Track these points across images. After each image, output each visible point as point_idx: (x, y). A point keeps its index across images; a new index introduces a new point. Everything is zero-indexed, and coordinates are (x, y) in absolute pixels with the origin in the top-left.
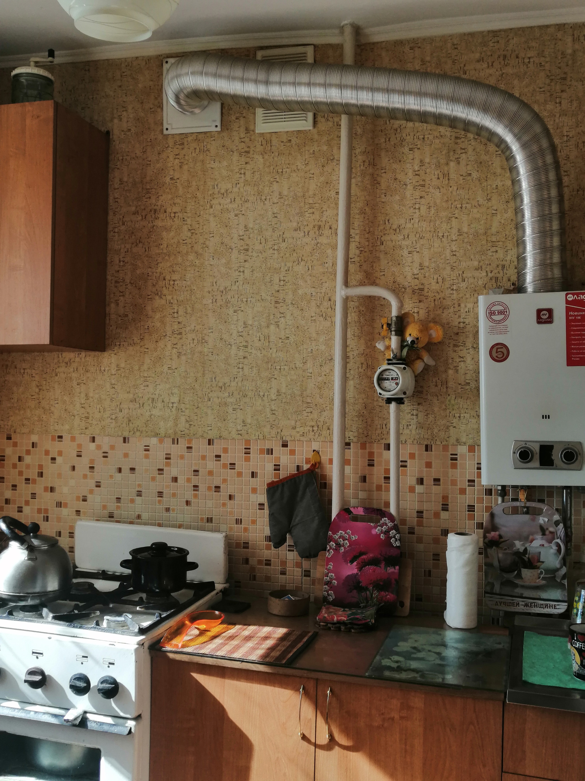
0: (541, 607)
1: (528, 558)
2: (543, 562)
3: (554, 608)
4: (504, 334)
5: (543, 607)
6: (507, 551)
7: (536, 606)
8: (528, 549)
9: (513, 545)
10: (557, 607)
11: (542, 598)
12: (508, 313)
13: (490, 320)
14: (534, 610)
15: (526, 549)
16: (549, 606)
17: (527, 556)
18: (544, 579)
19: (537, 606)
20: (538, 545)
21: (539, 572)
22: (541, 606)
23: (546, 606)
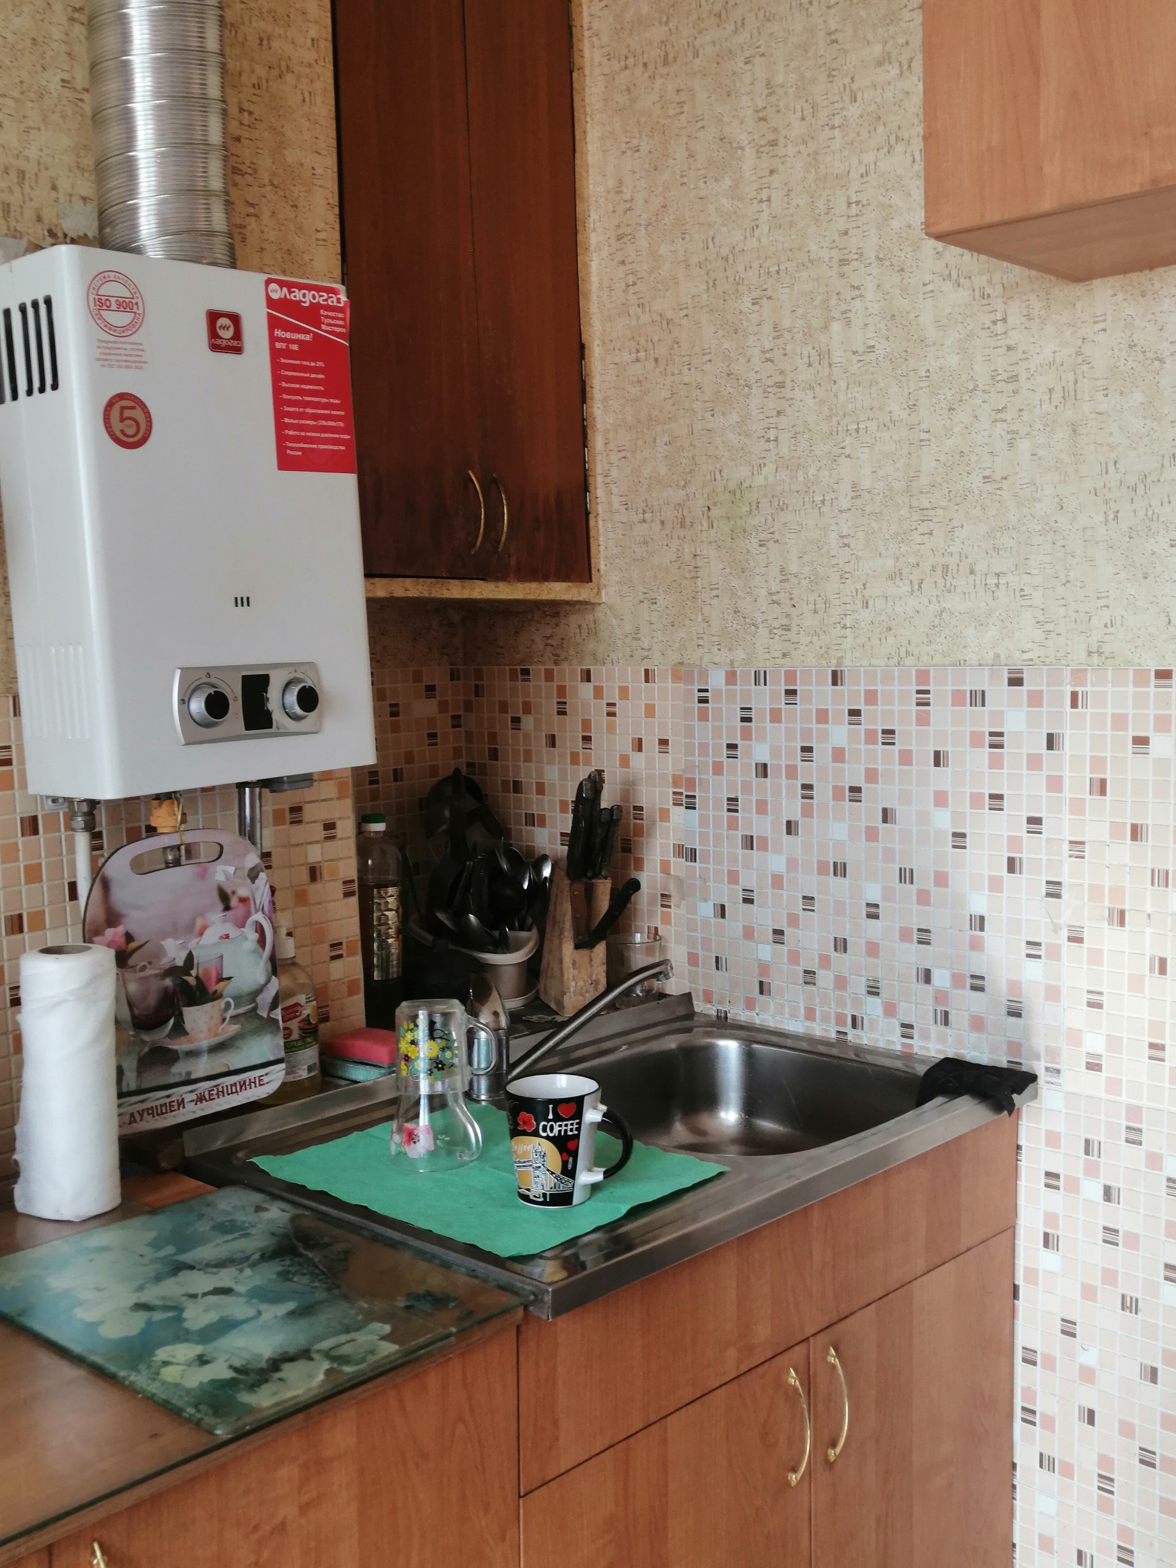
0: (232, 1093)
1: (197, 978)
2: (229, 979)
3: (260, 1085)
4: (137, 368)
5: (236, 1092)
6: (149, 972)
7: (221, 1093)
8: (194, 953)
9: (160, 951)
10: (266, 1079)
11: (232, 1068)
12: (141, 311)
13: (99, 322)
14: (217, 1104)
15: (190, 957)
16: (247, 1083)
17: (194, 972)
18: (235, 1018)
19: (223, 1092)
20: (216, 939)
21: (223, 1005)
22: (233, 1090)
23: (243, 1085)
